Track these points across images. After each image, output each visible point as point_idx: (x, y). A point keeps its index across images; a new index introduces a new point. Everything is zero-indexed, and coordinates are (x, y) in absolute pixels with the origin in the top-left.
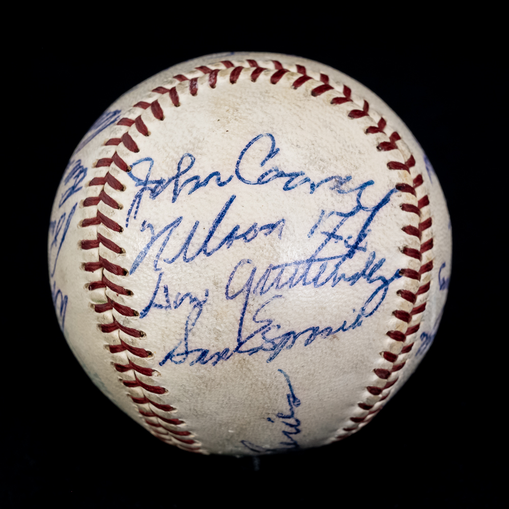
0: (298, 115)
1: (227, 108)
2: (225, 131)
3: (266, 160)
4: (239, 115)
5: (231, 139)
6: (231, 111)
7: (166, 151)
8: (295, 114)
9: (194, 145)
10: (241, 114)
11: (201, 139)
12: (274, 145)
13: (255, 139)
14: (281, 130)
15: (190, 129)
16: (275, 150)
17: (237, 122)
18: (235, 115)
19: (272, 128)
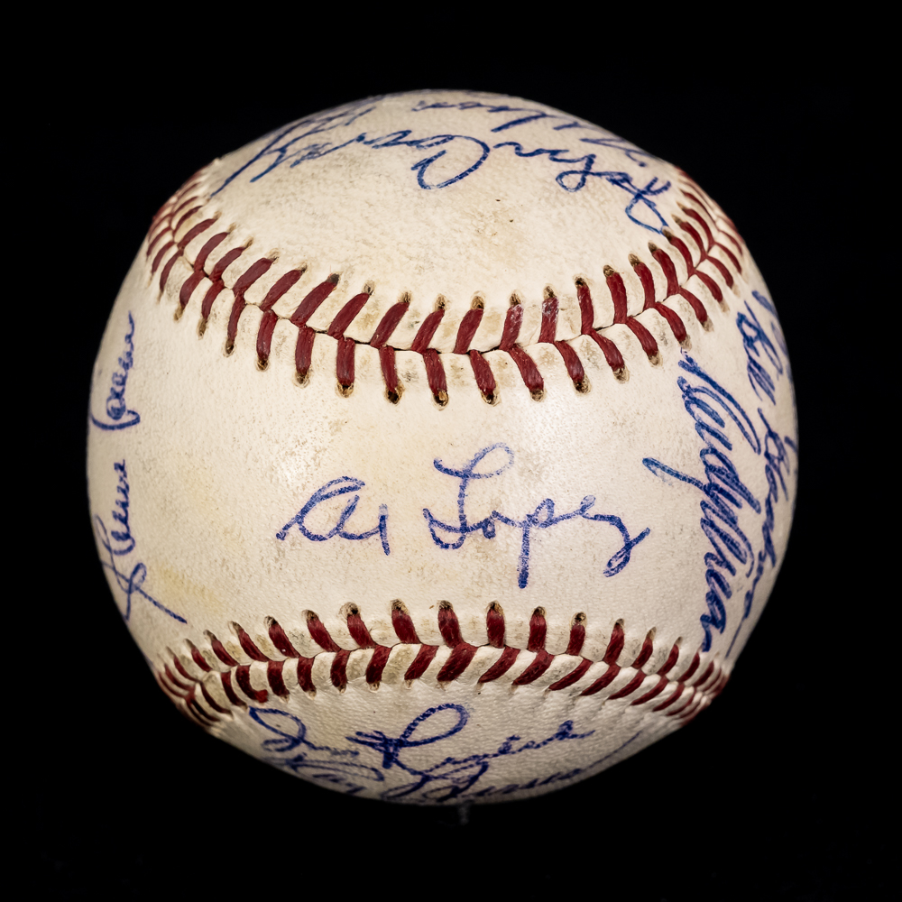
0: (371, 224)
1: (495, 240)
2: (502, 201)
3: (436, 157)
4: (474, 222)
5: (493, 189)
6: (488, 233)
7: (604, 212)
8: (376, 226)
9: (557, 198)
10: (472, 224)
11: (543, 201)
12: (421, 174)
13: (452, 181)
14: (405, 195)
15: (561, 224)
16: (420, 168)
17: (480, 210)
18: (482, 223)
19: (420, 197)
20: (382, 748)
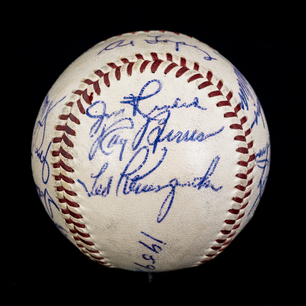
20: (133, 103)
